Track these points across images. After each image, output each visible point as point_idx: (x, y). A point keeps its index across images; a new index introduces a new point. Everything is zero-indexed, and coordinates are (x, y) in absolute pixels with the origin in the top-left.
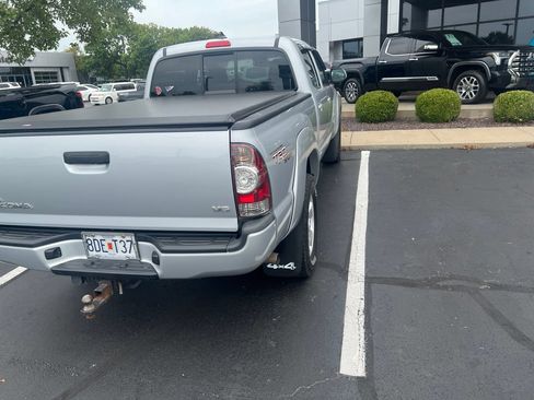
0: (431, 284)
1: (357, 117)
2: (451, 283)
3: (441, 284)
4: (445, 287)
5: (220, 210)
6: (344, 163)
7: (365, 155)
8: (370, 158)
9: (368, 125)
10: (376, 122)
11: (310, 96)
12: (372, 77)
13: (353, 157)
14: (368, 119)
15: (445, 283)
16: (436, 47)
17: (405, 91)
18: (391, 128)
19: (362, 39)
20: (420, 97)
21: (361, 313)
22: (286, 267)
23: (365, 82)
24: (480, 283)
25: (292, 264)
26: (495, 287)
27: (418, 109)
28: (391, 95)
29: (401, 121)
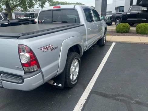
0: (113, 97)
1: (116, 31)
2: (121, 98)
3: (117, 98)
4: (118, 100)
5: (18, 68)
6: (106, 46)
7: (114, 44)
8: (115, 45)
9: (119, 34)
10: (122, 33)
11: (84, 25)
12: (125, 18)
13: (110, 44)
14: (119, 32)
15: (119, 98)
16: (146, 9)
17: (136, 23)
18: (126, 35)
19: (124, 6)
20: (138, 25)
21: (82, 105)
22: (59, 85)
23: (122, 20)
24: (132, 100)
25: (61, 85)
26: (137, 102)
27: (137, 29)
28: (128, 25)
29: (131, 33)
